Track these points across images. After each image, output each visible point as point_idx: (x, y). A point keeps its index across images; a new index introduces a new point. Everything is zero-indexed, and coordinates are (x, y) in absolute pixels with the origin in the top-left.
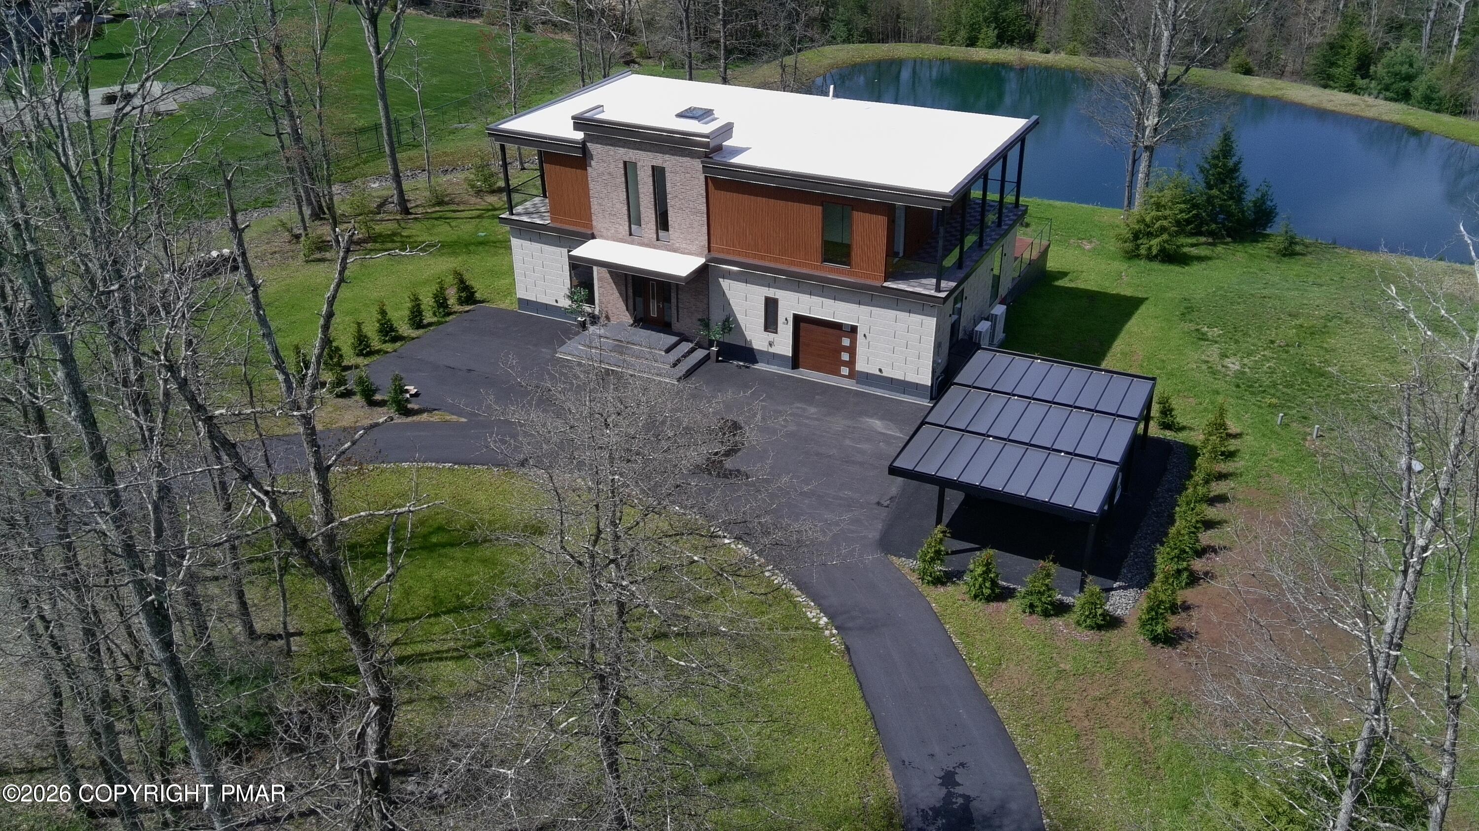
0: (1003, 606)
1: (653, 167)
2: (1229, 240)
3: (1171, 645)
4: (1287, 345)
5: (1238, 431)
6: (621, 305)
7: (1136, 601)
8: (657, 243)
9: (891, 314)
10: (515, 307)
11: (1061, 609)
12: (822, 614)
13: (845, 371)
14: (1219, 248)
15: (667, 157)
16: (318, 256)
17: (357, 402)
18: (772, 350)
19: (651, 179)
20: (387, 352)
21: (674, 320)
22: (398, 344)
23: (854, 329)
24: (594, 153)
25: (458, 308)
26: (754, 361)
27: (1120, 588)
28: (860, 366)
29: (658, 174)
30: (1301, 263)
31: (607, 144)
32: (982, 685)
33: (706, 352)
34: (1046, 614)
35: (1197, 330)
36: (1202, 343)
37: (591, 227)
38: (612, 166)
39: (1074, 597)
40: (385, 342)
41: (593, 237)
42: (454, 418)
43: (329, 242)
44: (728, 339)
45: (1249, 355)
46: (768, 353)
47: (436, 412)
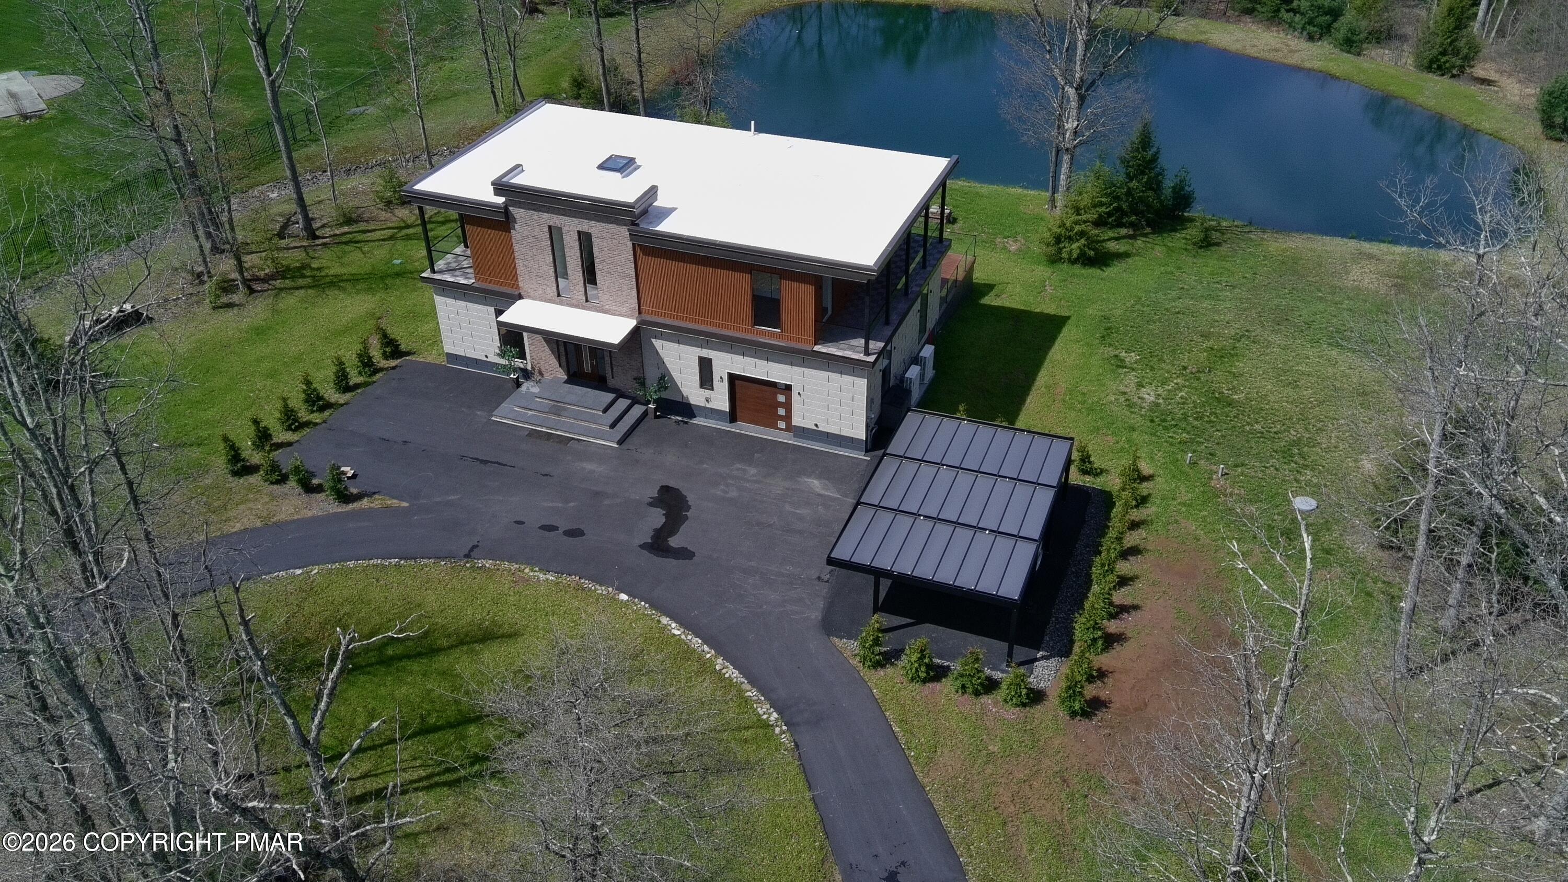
0: (937, 686)
1: (579, 232)
2: (1148, 230)
3: (1087, 717)
4: (1198, 372)
5: (1151, 472)
6: (554, 362)
7: (1057, 671)
8: (586, 303)
9: (824, 374)
10: (443, 361)
11: (991, 686)
12: (772, 710)
13: (782, 425)
14: (1139, 242)
15: (593, 223)
16: (224, 300)
17: (293, 488)
18: (709, 405)
19: (577, 243)
20: (316, 424)
21: (609, 376)
22: (327, 413)
23: (788, 388)
24: (517, 217)
25: (384, 363)
26: (692, 415)
27: (1043, 658)
28: (797, 421)
29: (585, 240)
30: (1216, 256)
31: (530, 209)
32: (920, 776)
33: (643, 408)
34: (977, 694)
35: (1116, 356)
36: (1120, 371)
37: (518, 287)
38: (537, 230)
39: (1003, 672)
40: (312, 412)
41: (520, 297)
42: (395, 503)
43: (234, 280)
44: (664, 395)
45: (1163, 383)
46: (705, 408)
47: (376, 496)
